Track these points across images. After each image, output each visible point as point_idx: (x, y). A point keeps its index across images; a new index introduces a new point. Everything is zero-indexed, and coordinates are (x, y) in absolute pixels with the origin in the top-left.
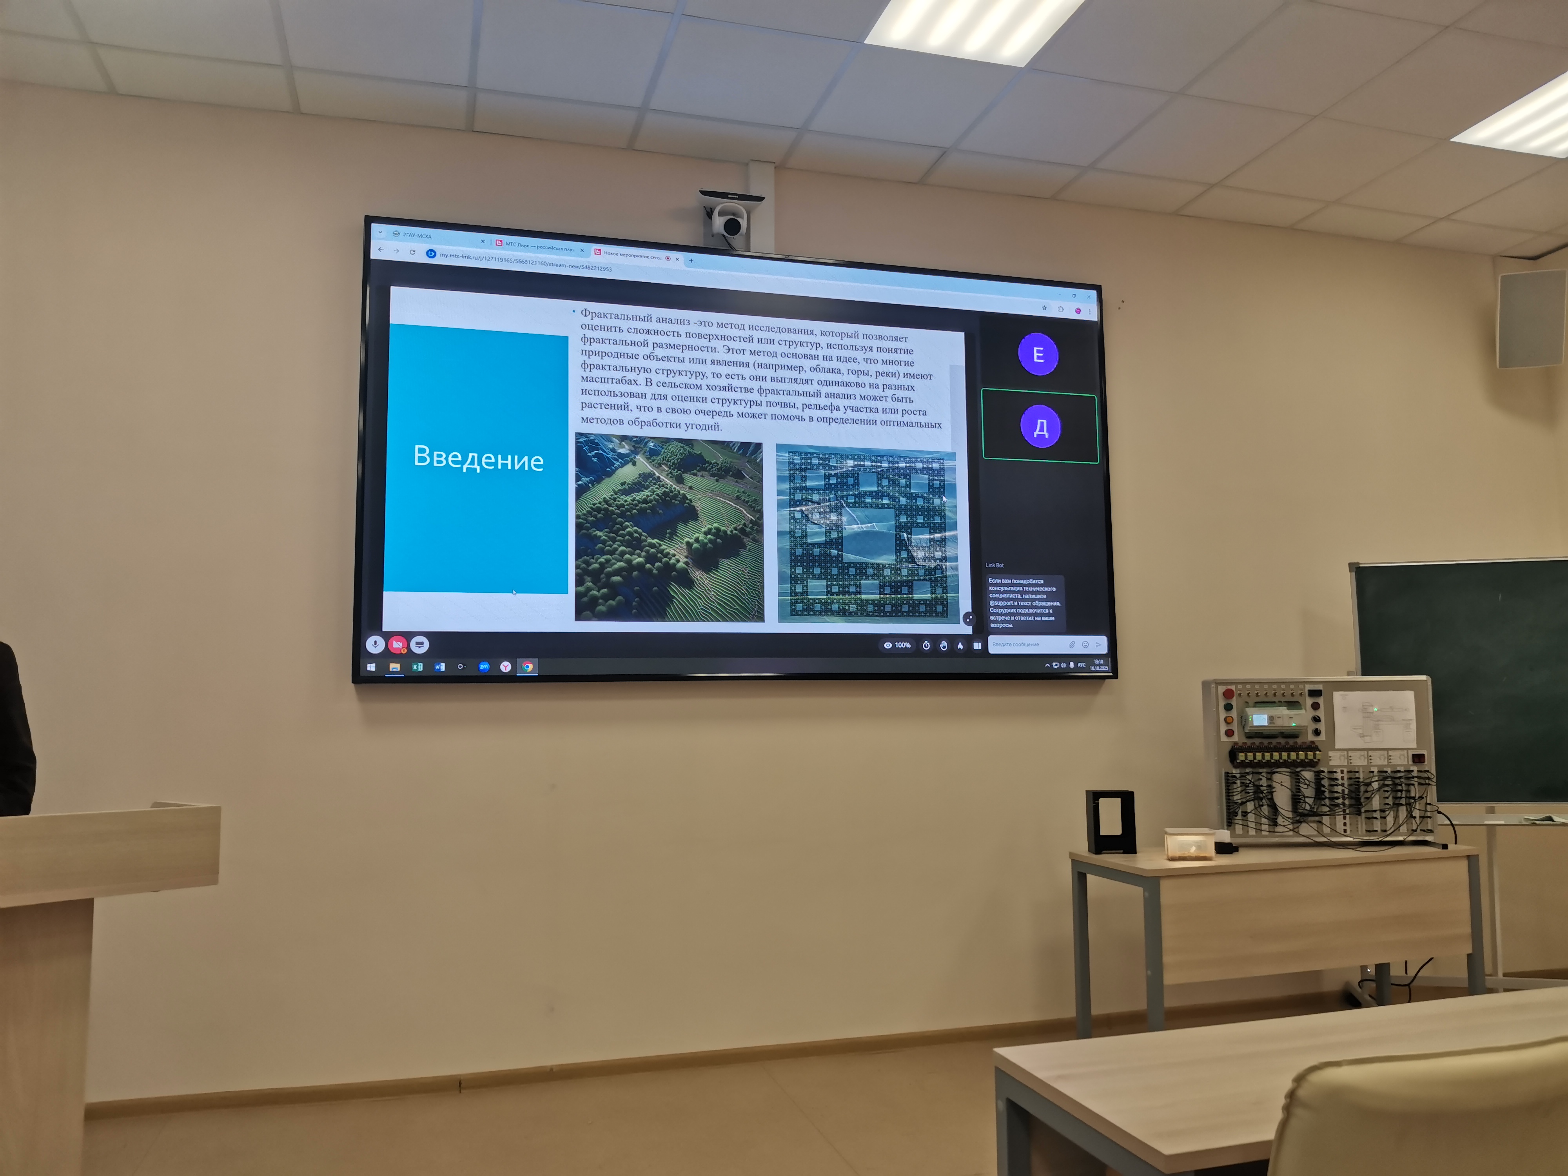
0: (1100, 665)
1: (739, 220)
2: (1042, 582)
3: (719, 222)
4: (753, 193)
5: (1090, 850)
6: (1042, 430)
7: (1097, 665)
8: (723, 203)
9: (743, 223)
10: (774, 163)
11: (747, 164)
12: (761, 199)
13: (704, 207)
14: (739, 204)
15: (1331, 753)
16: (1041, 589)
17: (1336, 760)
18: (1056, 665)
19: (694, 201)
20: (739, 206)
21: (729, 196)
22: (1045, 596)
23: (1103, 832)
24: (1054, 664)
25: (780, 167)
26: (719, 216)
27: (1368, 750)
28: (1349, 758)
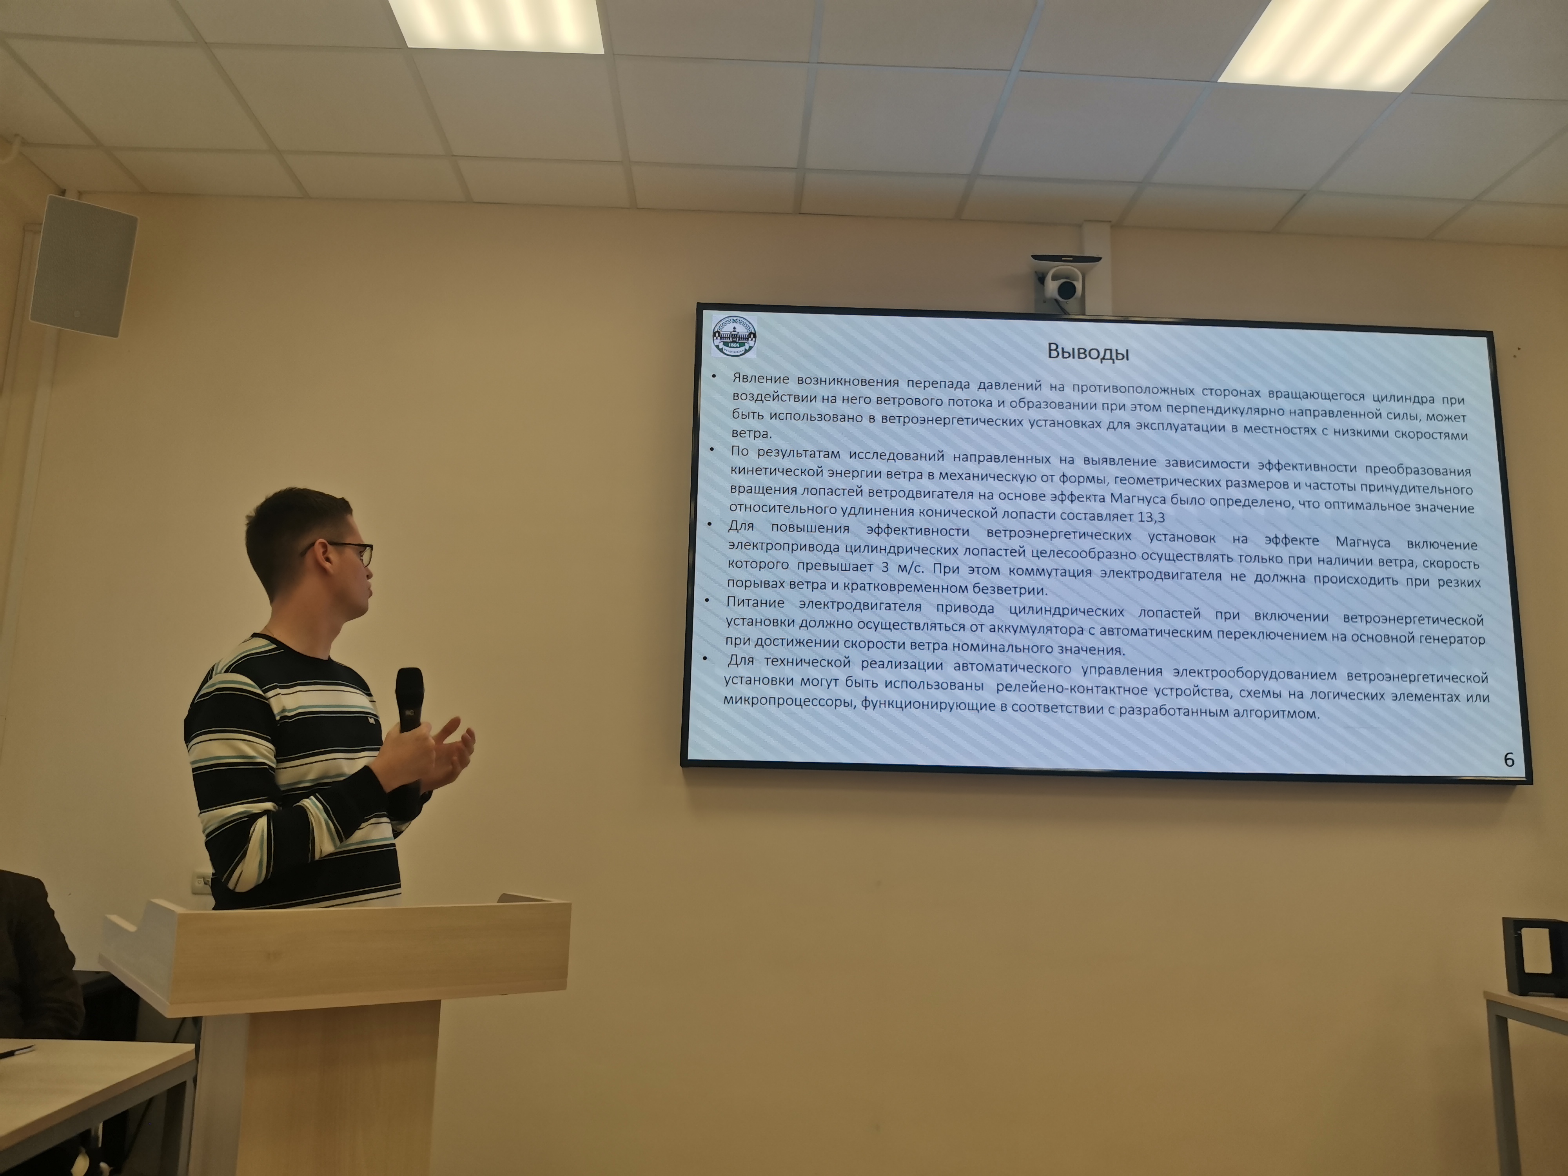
1: (1075, 283)
3: (1052, 287)
4: (1088, 253)
5: (1511, 989)
8: (1055, 267)
9: (1078, 286)
10: (1110, 221)
11: (1080, 226)
12: (1097, 259)
13: (1036, 272)
14: (1073, 267)
19: (1025, 266)
20: (1073, 268)
21: (1063, 259)
23: (1528, 969)
25: (1117, 226)
26: (1052, 280)
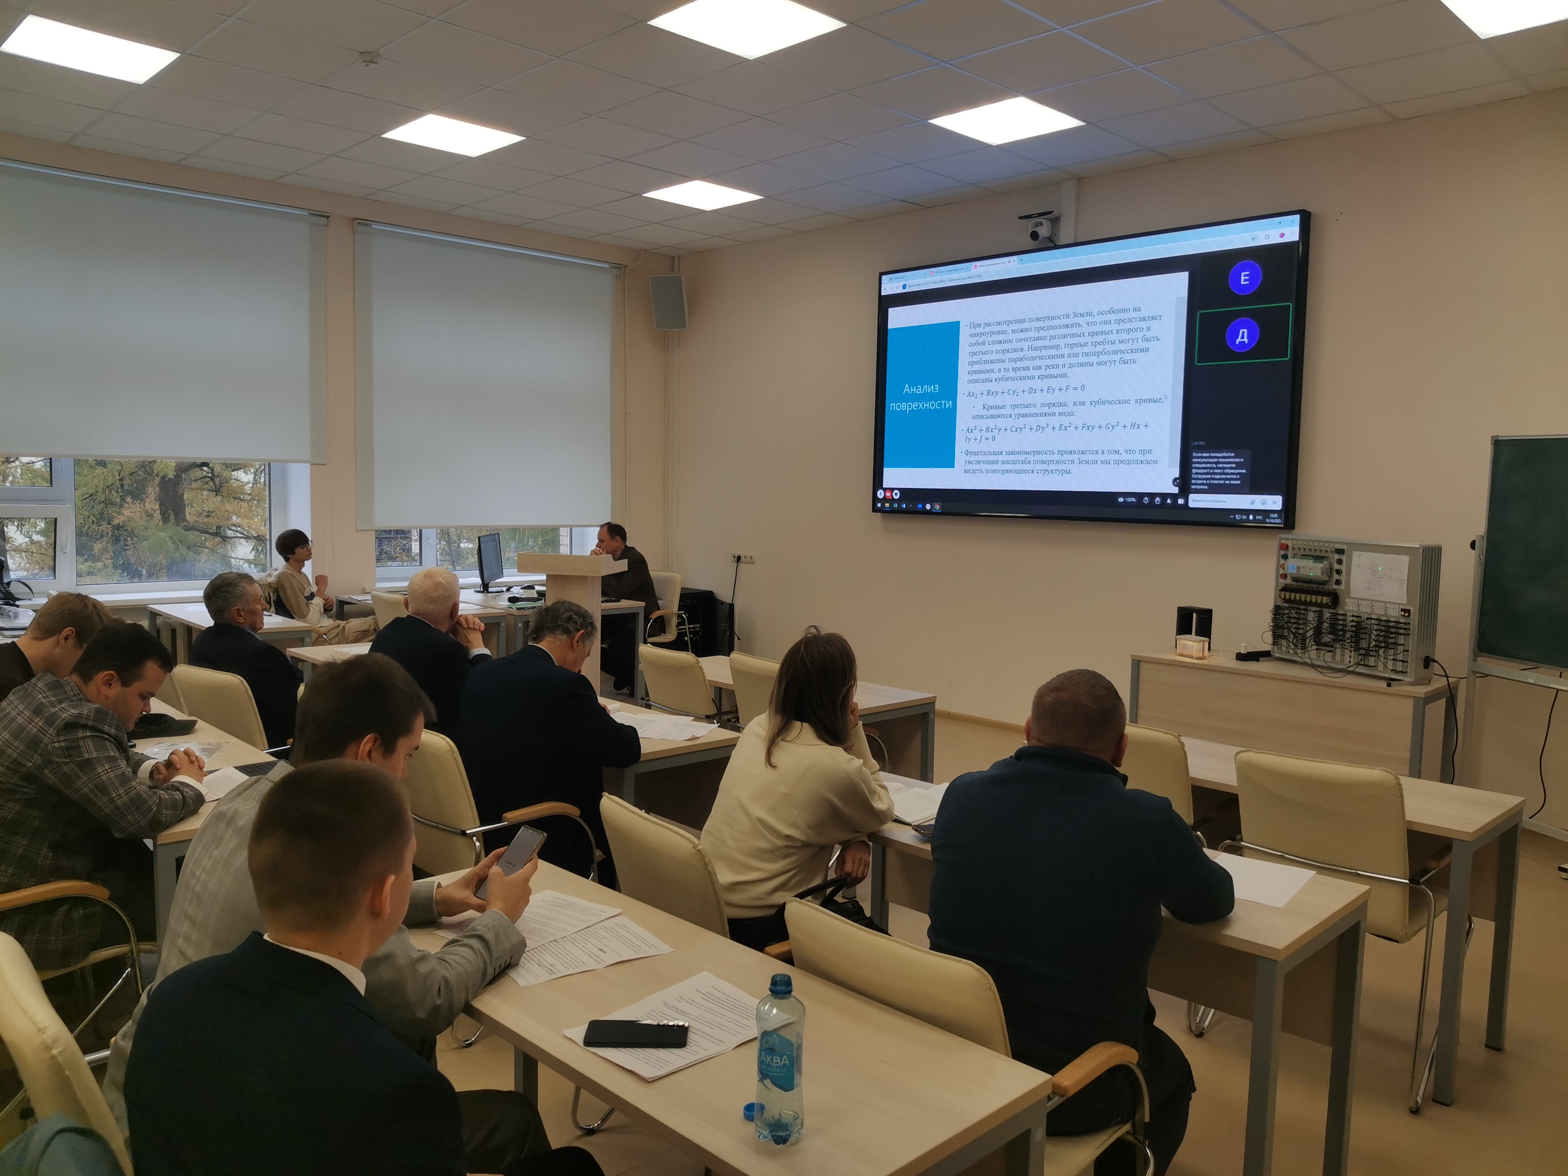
0: (1274, 518)
2: (1233, 455)
6: (1243, 337)
7: (1272, 518)
15: (1347, 600)
16: (1231, 460)
17: (1349, 607)
18: (1239, 517)
22: (1234, 466)
24: (1237, 516)
27: (1372, 601)
28: (1359, 605)
